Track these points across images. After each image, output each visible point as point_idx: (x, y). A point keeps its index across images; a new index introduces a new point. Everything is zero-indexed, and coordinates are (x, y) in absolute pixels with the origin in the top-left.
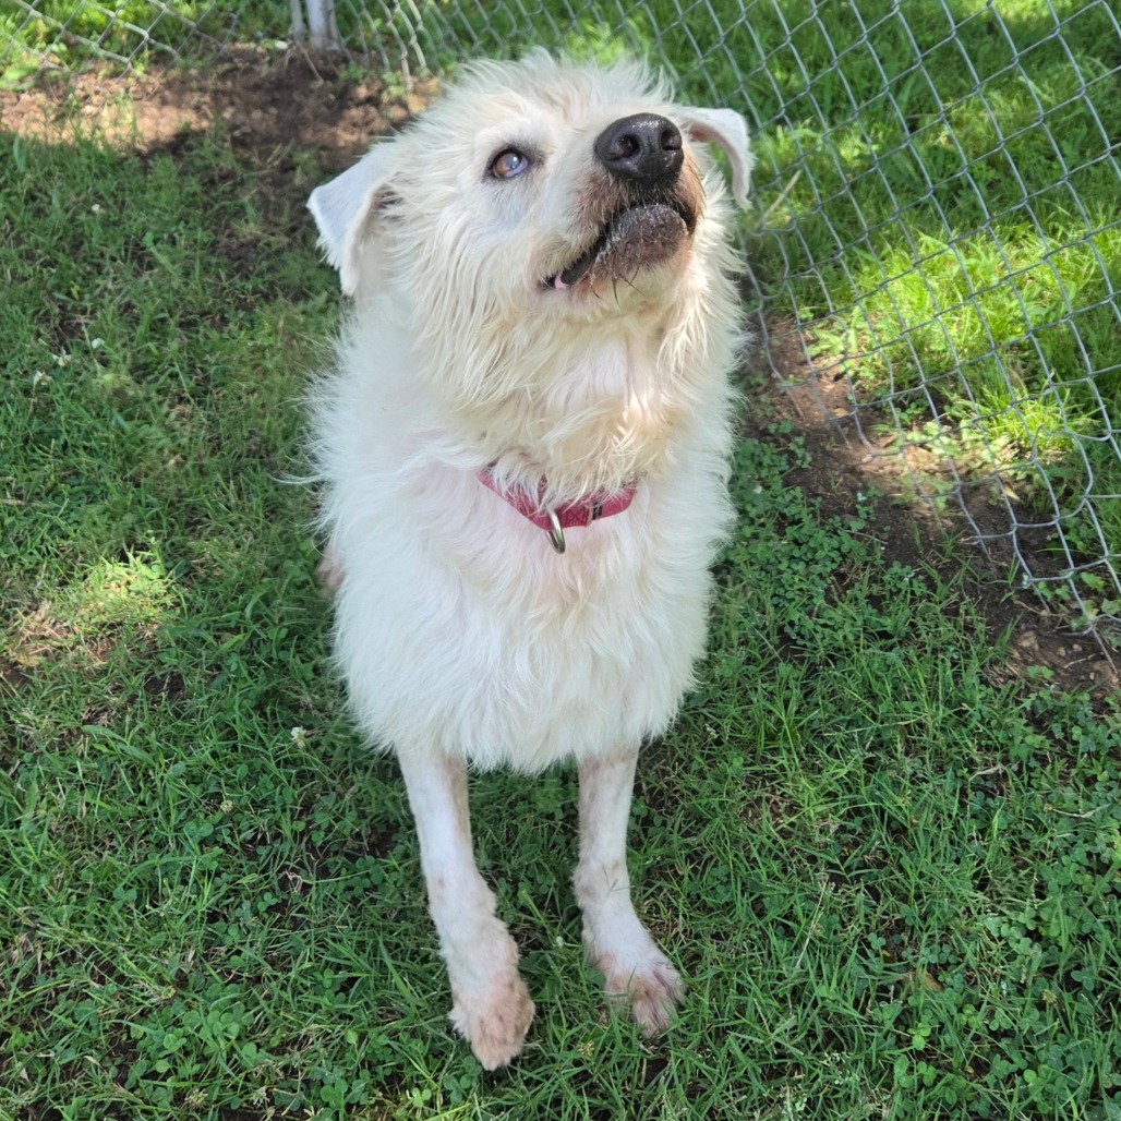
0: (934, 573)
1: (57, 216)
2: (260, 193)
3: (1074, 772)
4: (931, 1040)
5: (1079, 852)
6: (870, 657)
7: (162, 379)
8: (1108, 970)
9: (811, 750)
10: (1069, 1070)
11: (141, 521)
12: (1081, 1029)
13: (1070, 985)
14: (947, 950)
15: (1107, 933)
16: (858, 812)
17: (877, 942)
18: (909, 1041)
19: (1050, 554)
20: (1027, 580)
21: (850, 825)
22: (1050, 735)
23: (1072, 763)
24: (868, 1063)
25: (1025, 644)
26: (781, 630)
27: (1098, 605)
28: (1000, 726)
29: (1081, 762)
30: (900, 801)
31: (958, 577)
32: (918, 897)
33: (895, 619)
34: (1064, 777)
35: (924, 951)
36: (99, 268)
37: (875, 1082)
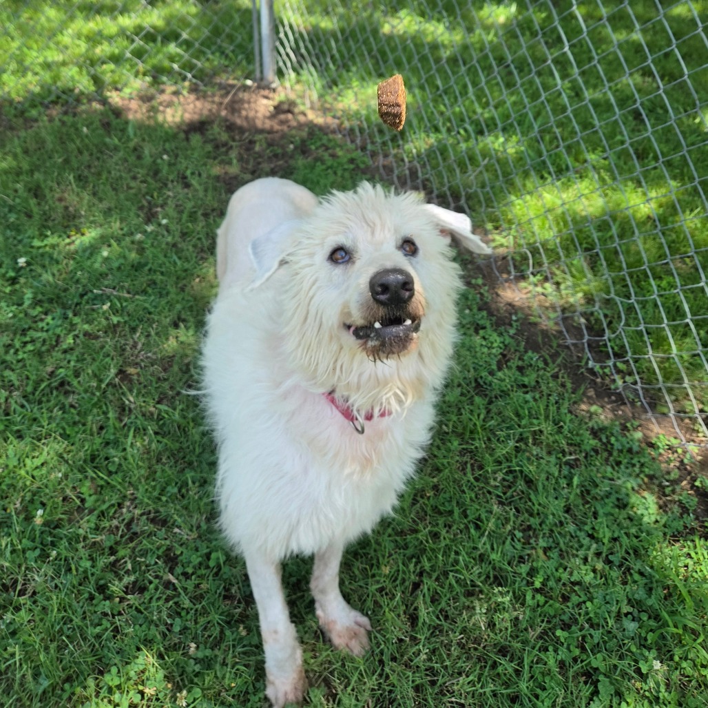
0: (547, 357)
1: (148, 160)
2: (240, 154)
3: (611, 459)
4: (543, 584)
5: (613, 498)
6: (518, 396)
7: (194, 240)
8: (626, 556)
9: (489, 439)
10: (607, 603)
11: (184, 308)
12: (614, 584)
13: (608, 562)
14: (551, 540)
15: (625, 537)
16: (511, 472)
17: (519, 534)
18: (533, 583)
19: (601, 351)
20: (591, 364)
21: (507, 478)
22: (600, 440)
23: (610, 454)
24: (514, 593)
25: (589, 394)
26: (476, 380)
27: (623, 378)
28: (578, 435)
29: (615, 453)
30: (531, 468)
31: (559, 361)
32: (538, 514)
33: (530, 379)
34: (607, 460)
35: (541, 540)
36: (166, 185)
37: (517, 602)
